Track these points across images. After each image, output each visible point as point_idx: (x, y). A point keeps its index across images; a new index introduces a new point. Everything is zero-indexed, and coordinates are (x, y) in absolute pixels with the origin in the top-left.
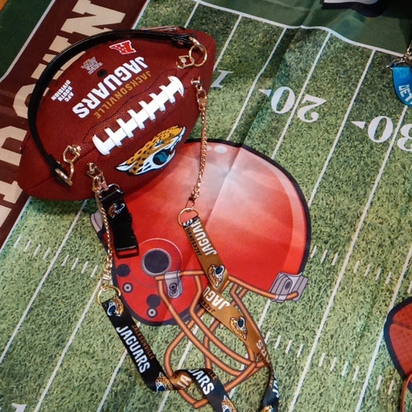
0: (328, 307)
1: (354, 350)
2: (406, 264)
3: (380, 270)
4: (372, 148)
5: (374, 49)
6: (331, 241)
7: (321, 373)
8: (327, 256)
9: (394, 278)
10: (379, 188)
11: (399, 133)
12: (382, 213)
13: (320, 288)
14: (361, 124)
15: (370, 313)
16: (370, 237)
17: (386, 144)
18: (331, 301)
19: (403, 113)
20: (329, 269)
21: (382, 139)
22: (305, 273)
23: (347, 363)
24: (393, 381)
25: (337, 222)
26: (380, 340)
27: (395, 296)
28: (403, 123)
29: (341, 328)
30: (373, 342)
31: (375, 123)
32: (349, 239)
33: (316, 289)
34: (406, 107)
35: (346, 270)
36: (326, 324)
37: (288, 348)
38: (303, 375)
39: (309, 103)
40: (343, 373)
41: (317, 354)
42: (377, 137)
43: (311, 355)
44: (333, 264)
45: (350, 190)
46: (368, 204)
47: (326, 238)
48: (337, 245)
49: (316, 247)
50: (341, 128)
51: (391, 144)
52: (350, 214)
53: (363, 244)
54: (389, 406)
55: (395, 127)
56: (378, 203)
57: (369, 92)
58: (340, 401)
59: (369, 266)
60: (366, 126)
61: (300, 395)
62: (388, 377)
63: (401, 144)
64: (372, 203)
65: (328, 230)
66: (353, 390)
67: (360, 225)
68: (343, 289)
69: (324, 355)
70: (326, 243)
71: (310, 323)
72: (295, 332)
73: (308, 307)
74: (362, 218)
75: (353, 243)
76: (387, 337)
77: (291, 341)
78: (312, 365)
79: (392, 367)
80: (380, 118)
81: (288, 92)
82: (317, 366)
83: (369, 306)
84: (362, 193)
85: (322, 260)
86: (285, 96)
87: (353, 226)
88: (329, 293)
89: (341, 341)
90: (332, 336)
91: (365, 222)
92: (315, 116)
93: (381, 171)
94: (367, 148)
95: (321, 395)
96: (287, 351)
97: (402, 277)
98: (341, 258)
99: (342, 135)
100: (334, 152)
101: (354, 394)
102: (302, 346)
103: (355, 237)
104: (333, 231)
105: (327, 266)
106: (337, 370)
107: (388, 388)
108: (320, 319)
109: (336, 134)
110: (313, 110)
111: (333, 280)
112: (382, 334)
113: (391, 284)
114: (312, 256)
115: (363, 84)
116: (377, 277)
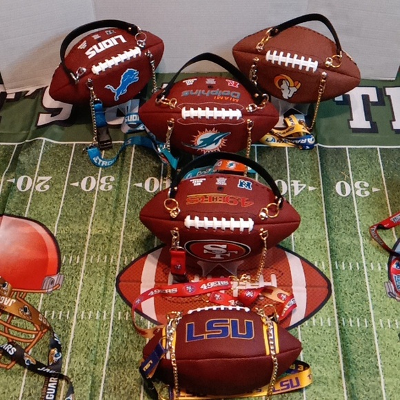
0: (80, 286)
1: (101, 304)
2: (121, 249)
3: (106, 257)
4: (86, 195)
5: (74, 143)
6: (73, 250)
7: (83, 322)
8: (73, 259)
9: (115, 258)
10: (95, 214)
11: (100, 183)
12: (100, 226)
13: (73, 278)
14: (76, 184)
15: (106, 281)
16: (96, 241)
17: (94, 190)
18: (81, 283)
19: (100, 172)
20: (76, 266)
21: (91, 189)
22: (61, 273)
23: (98, 312)
24: (127, 313)
25: (74, 240)
26: (115, 293)
27: (118, 268)
28: (101, 177)
29: (90, 294)
30: (111, 295)
31: (84, 181)
32: (84, 246)
33: (70, 279)
34: (101, 169)
35: (86, 263)
36: (81, 295)
37: (60, 316)
38: (73, 328)
39: (42, 181)
40: (97, 318)
41: (79, 313)
42: (87, 188)
43: (75, 315)
44: (77, 262)
45: (78, 220)
46: (90, 224)
47: (70, 250)
48: (77, 251)
49: (64, 257)
50: (65, 190)
51: (97, 190)
52: (81, 232)
53: (93, 246)
54: (128, 326)
55: (97, 180)
56: (96, 222)
57: (76, 166)
58: (99, 333)
59: (99, 256)
60: (80, 184)
61: (73, 339)
62: (124, 311)
63: (102, 188)
64: (92, 223)
65: (70, 245)
66: (105, 325)
67: (88, 237)
68: (87, 273)
69: (83, 312)
70: (70, 252)
71: (71, 298)
72: (63, 306)
73: (67, 290)
74: (89, 233)
75: (86, 248)
76: (118, 290)
77: (61, 312)
78: (77, 320)
79: (125, 305)
80: (87, 178)
81: (27, 178)
82: (80, 319)
83: (104, 278)
84: (86, 219)
85: (70, 262)
86: (25, 181)
87: (85, 239)
88: (78, 278)
89: (92, 301)
90: (86, 301)
91: (91, 235)
92: (47, 187)
93: (94, 205)
94: (83, 195)
95: (86, 334)
96: (60, 318)
97: (119, 257)
98: (81, 258)
99: (66, 192)
100: (64, 203)
101: (106, 326)
102: (68, 312)
103: (87, 244)
104: (73, 244)
105: (74, 264)
106: (93, 318)
107: (125, 317)
108: (77, 294)
109: (62, 193)
110: (45, 184)
111: (79, 271)
112: (115, 289)
113: (114, 262)
114: (63, 262)
115: (72, 163)
116: (105, 261)
